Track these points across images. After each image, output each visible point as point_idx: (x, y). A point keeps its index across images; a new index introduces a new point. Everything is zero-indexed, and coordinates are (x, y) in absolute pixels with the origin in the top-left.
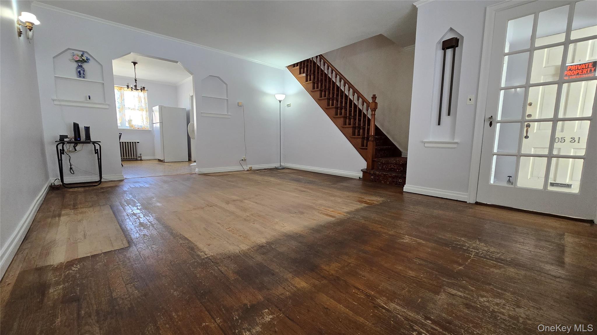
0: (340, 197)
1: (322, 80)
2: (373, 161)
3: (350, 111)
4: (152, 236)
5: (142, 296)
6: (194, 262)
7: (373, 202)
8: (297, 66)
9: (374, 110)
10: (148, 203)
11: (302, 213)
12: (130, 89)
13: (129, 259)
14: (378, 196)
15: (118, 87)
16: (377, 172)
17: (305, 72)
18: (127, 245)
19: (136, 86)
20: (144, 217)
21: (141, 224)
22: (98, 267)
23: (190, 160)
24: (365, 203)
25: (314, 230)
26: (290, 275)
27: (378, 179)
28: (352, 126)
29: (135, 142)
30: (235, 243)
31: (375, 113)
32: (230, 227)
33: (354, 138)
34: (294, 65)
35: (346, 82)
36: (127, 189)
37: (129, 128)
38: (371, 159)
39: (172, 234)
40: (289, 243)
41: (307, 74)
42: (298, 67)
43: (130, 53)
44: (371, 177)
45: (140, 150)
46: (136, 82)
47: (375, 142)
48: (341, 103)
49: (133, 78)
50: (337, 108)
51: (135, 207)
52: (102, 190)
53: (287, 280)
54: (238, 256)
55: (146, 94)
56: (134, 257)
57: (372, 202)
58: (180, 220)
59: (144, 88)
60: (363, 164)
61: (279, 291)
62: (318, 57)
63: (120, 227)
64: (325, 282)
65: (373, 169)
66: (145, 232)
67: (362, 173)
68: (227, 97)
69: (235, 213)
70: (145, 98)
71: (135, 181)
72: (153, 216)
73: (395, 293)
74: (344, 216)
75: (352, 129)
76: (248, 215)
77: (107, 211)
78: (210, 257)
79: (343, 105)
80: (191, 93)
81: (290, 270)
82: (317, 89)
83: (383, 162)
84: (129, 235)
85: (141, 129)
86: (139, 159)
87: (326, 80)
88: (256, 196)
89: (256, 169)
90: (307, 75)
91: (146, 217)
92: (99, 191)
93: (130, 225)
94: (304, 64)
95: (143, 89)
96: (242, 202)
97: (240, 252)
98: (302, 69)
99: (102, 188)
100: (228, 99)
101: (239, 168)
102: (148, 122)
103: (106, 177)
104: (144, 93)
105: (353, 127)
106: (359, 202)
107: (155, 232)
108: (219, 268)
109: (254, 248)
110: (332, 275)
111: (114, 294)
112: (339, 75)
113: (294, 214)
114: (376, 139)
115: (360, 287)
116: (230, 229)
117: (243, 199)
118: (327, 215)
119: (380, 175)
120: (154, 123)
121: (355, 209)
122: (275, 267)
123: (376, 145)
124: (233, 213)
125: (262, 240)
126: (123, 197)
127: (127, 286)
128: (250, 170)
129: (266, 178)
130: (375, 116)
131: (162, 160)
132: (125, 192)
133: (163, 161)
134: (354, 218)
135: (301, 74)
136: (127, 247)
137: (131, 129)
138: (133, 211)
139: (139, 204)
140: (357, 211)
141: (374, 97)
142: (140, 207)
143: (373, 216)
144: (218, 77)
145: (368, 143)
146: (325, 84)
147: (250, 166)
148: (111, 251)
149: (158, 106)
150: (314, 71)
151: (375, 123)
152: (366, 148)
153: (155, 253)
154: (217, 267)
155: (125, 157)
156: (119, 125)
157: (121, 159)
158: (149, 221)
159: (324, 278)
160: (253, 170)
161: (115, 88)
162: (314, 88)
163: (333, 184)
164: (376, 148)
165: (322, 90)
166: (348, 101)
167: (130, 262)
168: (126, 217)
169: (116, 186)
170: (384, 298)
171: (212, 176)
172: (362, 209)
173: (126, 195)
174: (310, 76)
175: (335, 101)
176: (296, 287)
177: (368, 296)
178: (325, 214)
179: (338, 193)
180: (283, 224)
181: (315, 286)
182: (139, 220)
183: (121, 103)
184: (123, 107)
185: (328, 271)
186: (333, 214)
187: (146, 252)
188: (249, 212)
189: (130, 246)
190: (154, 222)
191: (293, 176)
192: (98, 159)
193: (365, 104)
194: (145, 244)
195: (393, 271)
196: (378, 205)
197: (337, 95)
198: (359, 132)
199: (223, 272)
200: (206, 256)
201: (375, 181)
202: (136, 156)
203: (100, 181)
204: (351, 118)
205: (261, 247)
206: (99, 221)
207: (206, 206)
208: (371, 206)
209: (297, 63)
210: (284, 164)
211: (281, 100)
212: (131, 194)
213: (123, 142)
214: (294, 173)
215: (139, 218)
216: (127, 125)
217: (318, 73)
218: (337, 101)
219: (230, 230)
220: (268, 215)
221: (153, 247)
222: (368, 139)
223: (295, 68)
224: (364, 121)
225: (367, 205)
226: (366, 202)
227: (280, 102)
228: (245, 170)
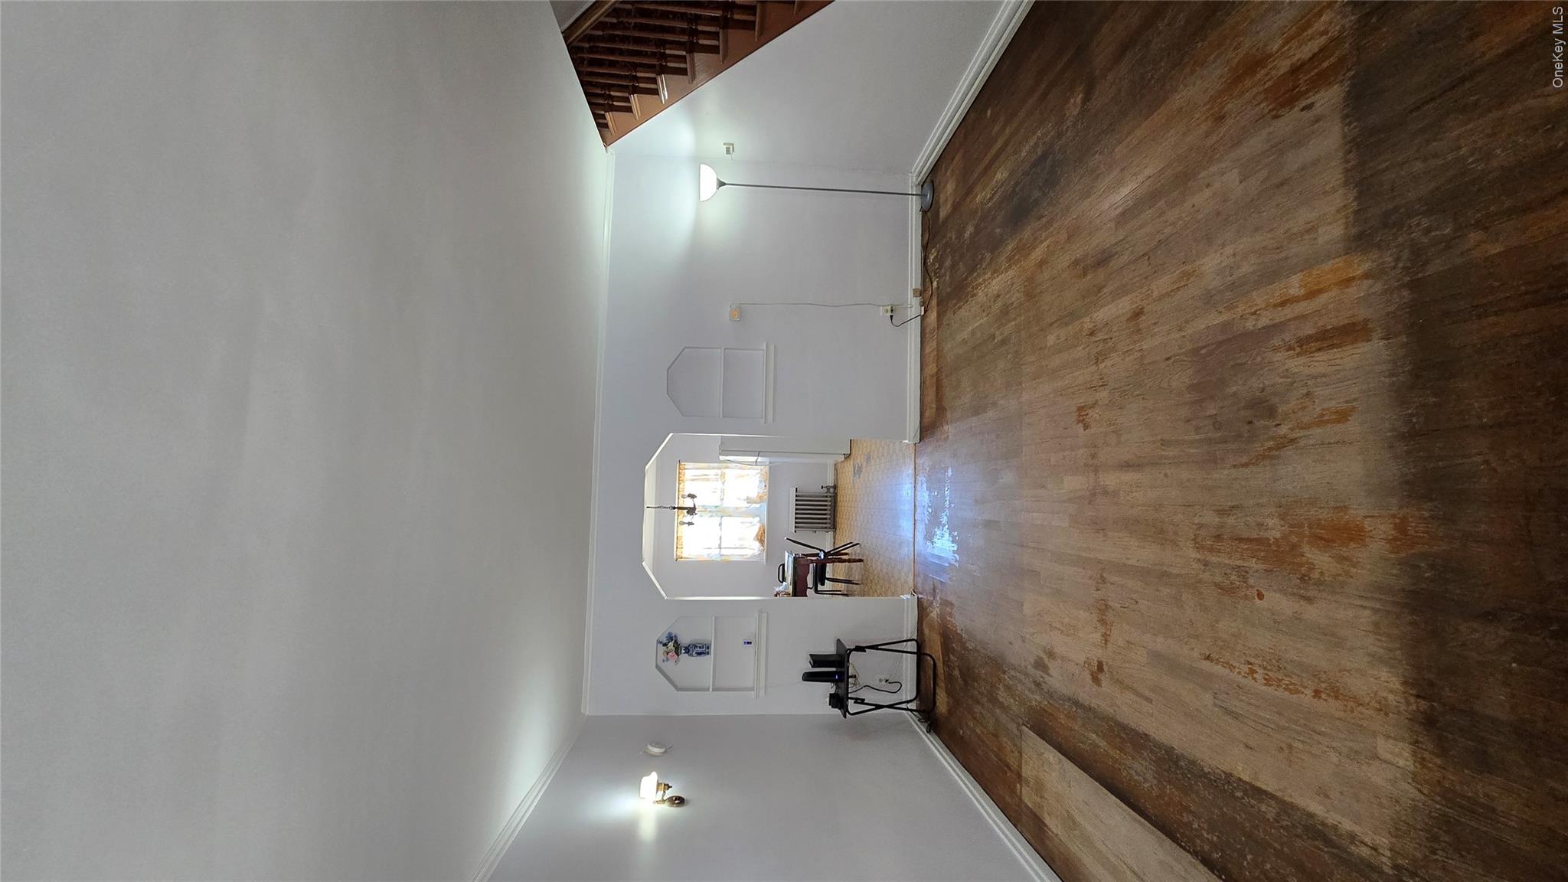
8: (604, 117)
17: (626, 95)
29: (797, 495)
34: (602, 126)
37: (765, 505)
41: (631, 89)
42: (608, 114)
45: (814, 486)
55: (688, 467)
70: (697, 466)
82: (688, 60)
85: (767, 481)
86: (832, 490)
89: (921, 276)
90: (637, 91)
98: (615, 103)
101: (914, 330)
102: (751, 469)
104: (687, 470)
133: (847, 456)
135: (631, 107)
137: (767, 501)
147: (910, 294)
162: (683, 71)
165: (692, 43)
174: (640, 80)
184: (718, 509)
202: (827, 497)
209: (596, 116)
211: (718, 179)
216: (758, 505)
223: (610, 124)
227: (721, 184)
228: (923, 313)
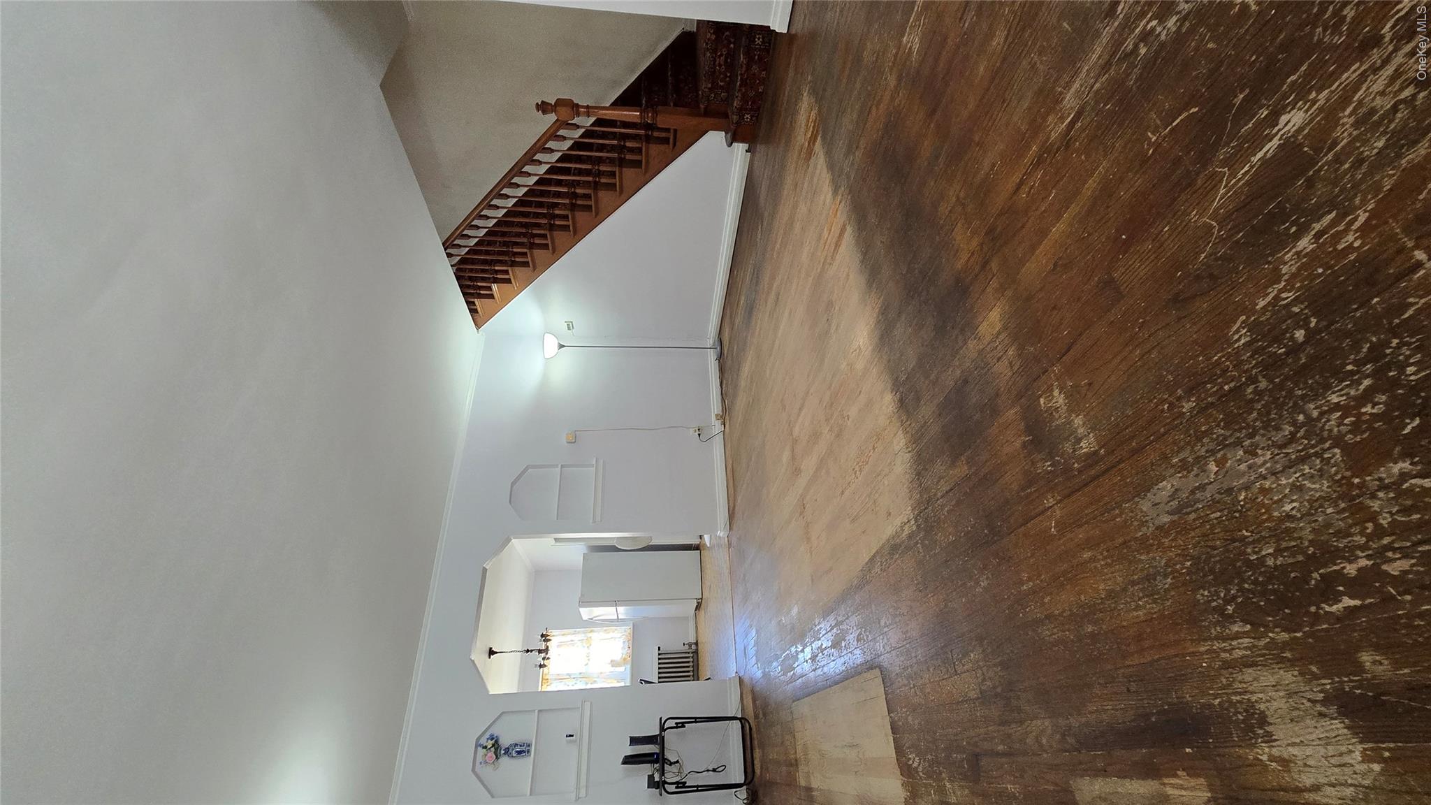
0: (795, 207)
1: (505, 244)
2: (706, 114)
3: (580, 172)
4: (860, 626)
5: (981, 646)
6: (923, 545)
7: (811, 120)
8: (473, 303)
9: (575, 108)
10: (791, 633)
11: (830, 304)
12: (546, 662)
13: (905, 668)
14: (796, 105)
15: (542, 685)
16: (735, 104)
17: (489, 285)
18: (877, 672)
19: (540, 651)
20: (819, 639)
21: (836, 645)
22: (916, 722)
23: (697, 548)
24: (814, 144)
25: (871, 280)
26: (972, 344)
27: (753, 102)
28: (617, 168)
29: (659, 654)
30: (889, 461)
31: (583, 107)
32: (854, 469)
33: (647, 162)
34: (473, 311)
35: (507, 181)
36: (760, 672)
37: (629, 666)
38: (702, 119)
39: (859, 587)
40: (899, 342)
41: (492, 280)
42: (477, 301)
43: (473, 661)
44: (747, 122)
45: (676, 643)
46: (532, 651)
47: (660, 108)
48: (558, 195)
49: (521, 658)
50: (573, 207)
51: (799, 656)
52: (761, 716)
53: (981, 352)
54: (919, 454)
55: (555, 632)
56: (902, 659)
57: (812, 125)
58: (831, 569)
59: (543, 636)
60: (714, 140)
61: (1003, 370)
62: (448, 251)
63: (838, 683)
64: (994, 265)
65: (726, 116)
66: (851, 638)
67: (736, 144)
68: (557, 466)
69: (821, 456)
70: (563, 633)
71: (743, 655)
72: (819, 623)
73: (1040, 91)
74: (843, 202)
75: (624, 169)
76: (828, 428)
77: (803, 708)
78: (914, 514)
79: (565, 190)
80: (548, 541)
81: (960, 343)
82: (529, 255)
83: (710, 85)
84: (856, 667)
85: (631, 643)
86: (694, 647)
87: (504, 234)
88: (784, 408)
89: (720, 405)
90: (496, 281)
91: (821, 635)
92: (763, 721)
93: (834, 666)
94: (469, 287)
95: (545, 638)
96: (796, 441)
97: (909, 452)
98: (481, 292)
99: (756, 717)
100: (560, 466)
101: (718, 442)
102: (616, 630)
103: (733, 709)
104: (553, 636)
105: (619, 166)
106: (810, 158)
107: (854, 620)
108: (939, 495)
109: (902, 421)
110: (981, 245)
111: (973, 695)
112: (492, 200)
113: (830, 325)
114: (651, 106)
115: (1016, 179)
116: (857, 469)
117: (791, 438)
118: (837, 245)
119: (743, 95)
120: (616, 618)
121: (828, 172)
122: (950, 378)
123: (665, 104)
124: (822, 463)
125: (887, 402)
126: (776, 678)
127: (959, 672)
128: (723, 418)
129: (743, 383)
130: (593, 107)
131: (698, 603)
132: (765, 675)
133: (700, 601)
134: (848, 177)
136: (881, 671)
137: (630, 662)
138: (807, 661)
139: (793, 649)
140: (831, 166)
141: (543, 107)
142: (799, 646)
143: (847, 123)
144: (513, 484)
145: (660, 126)
146: (514, 237)
147: (713, 418)
148: (886, 699)
149: (582, 610)
150: (485, 262)
151: (608, 105)
152: (672, 131)
153: (897, 620)
154: (938, 500)
155: (691, 674)
156: (622, 684)
157: (693, 680)
158: (830, 631)
159: (985, 264)
160: (723, 412)
161: (546, 690)
162: (526, 264)
163: (762, 222)
164: (672, 104)
165: (530, 243)
166: (555, 177)
167: (911, 666)
168: (819, 672)
169: (753, 691)
170: (1050, 119)
171: (735, 501)
172: (829, 153)
173: (772, 673)
174: (497, 272)
175: (557, 212)
176: (999, 333)
177: (1039, 162)
178: (836, 247)
179: (784, 212)
180: (852, 352)
181: (1002, 289)
182: (826, 648)
183: (577, 680)
184: (583, 676)
185: (972, 253)
186: (836, 231)
187: (894, 636)
188: (820, 427)
189: (880, 667)
190: (831, 620)
191: (738, 320)
192: (696, 722)
193: (561, 132)
194: (878, 639)
195: (988, 90)
196: (819, 111)
197: (541, 205)
198: (632, 150)
199: (948, 488)
200: (913, 522)
201: (759, 109)
202: (689, 653)
203: (740, 719)
204: (598, 169)
205: (902, 404)
206: (824, 722)
207: (803, 518)
208: (823, 128)
209: (468, 303)
210: (710, 340)
211: (559, 343)
212: (770, 663)
213: (659, 678)
214: (731, 316)
215: (821, 649)
216: (622, 669)
217: (487, 253)
218: (555, 205)
219: (861, 471)
220: (831, 385)
221: (885, 623)
222: (648, 127)
223: (479, 310)
224: (604, 136)
225: (819, 138)
226: (812, 140)
227: (561, 346)
228: (723, 429)
